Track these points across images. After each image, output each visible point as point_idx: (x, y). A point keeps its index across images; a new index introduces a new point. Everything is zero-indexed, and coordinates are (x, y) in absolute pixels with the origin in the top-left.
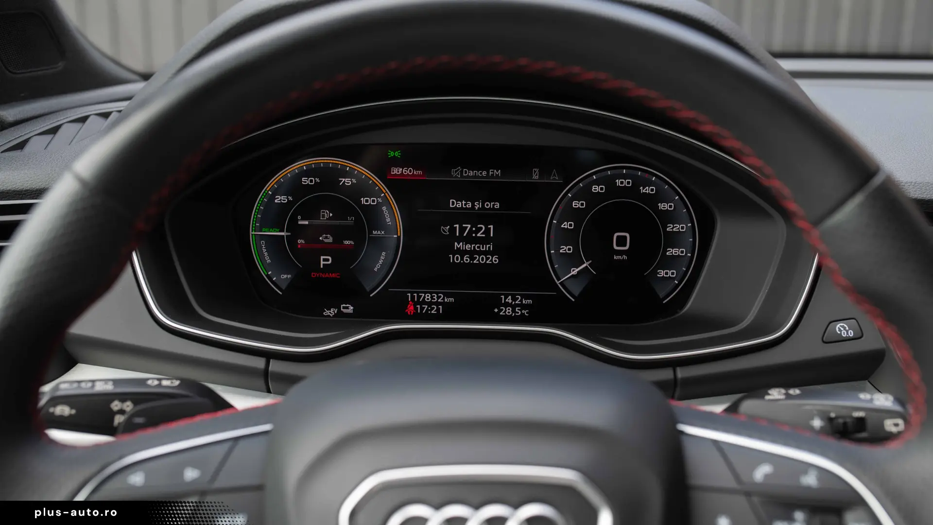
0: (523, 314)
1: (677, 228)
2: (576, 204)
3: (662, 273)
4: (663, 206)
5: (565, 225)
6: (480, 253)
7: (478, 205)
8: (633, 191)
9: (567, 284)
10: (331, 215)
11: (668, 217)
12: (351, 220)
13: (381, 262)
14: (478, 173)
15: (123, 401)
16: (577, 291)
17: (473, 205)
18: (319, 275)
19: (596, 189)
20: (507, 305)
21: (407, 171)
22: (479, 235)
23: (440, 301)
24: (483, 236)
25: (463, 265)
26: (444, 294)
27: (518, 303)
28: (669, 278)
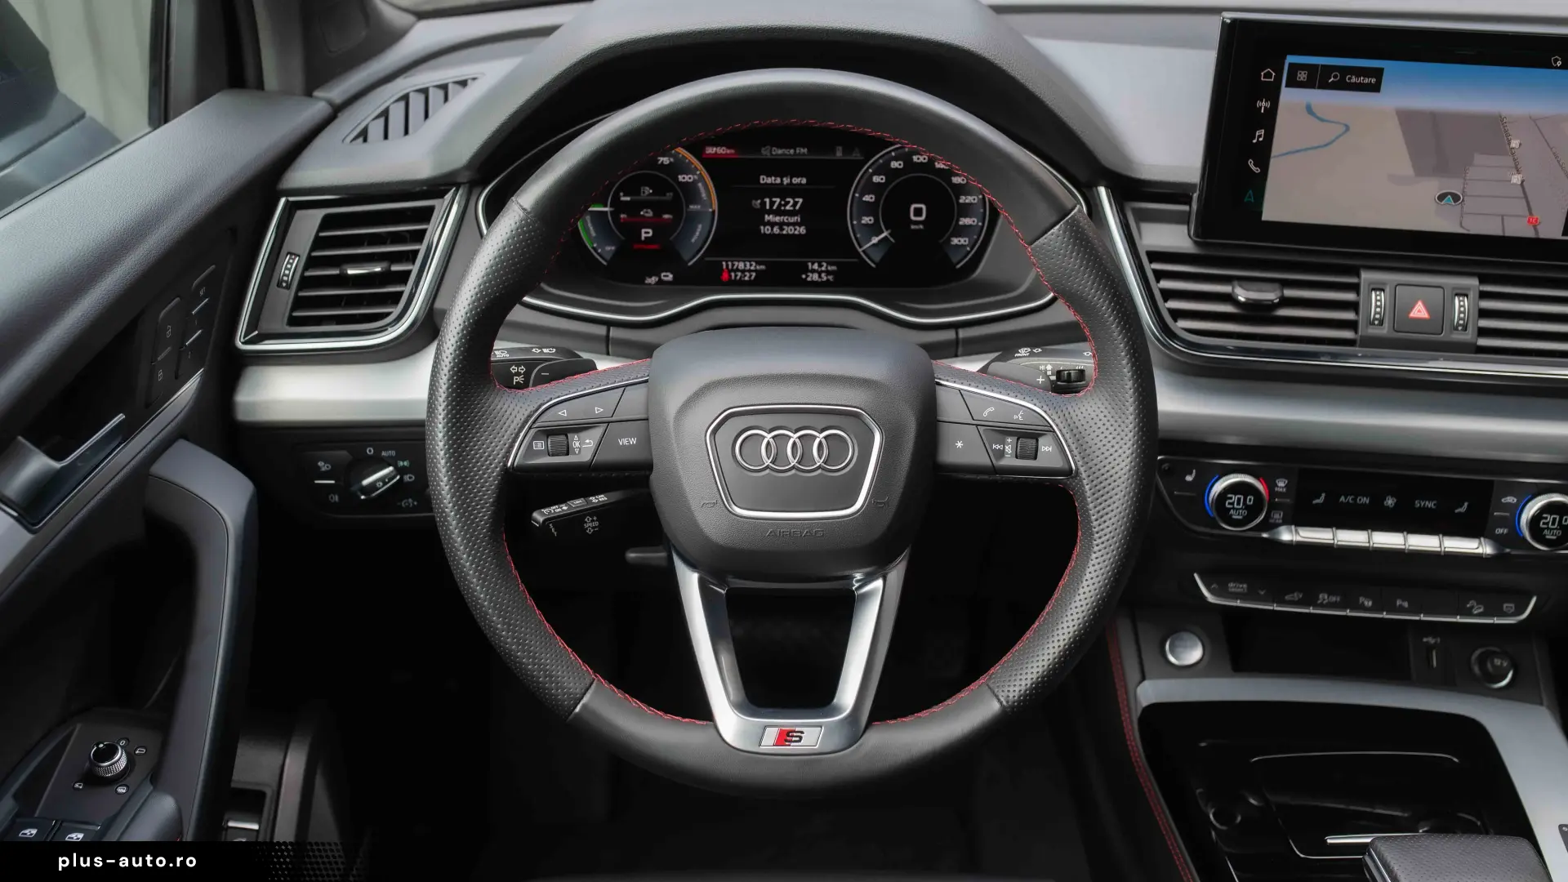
0: (828, 280)
1: (969, 199)
2: (876, 179)
3: (955, 241)
4: (956, 180)
5: (867, 198)
6: (789, 224)
7: (786, 181)
8: (929, 166)
9: (869, 252)
10: (651, 191)
11: (961, 190)
12: (669, 195)
13: (697, 234)
14: (786, 151)
15: (518, 366)
16: (877, 258)
17: (782, 181)
18: (641, 247)
19: (895, 164)
20: (813, 271)
21: (721, 150)
22: (788, 208)
23: (752, 268)
24: (792, 208)
25: (773, 236)
26: (757, 263)
27: (823, 269)
28: (962, 245)
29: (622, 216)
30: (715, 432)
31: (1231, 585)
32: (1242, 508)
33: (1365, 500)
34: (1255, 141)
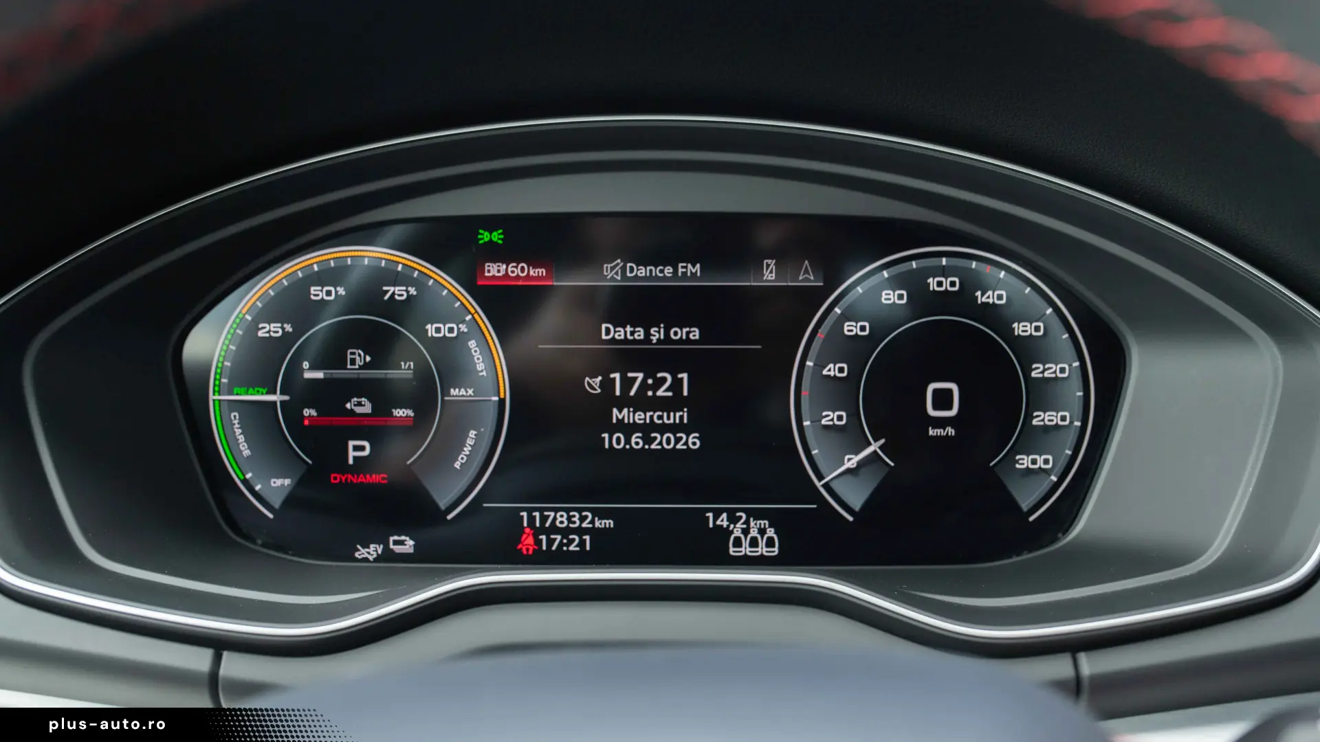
1: (1052, 370)
6: (663, 429)
7: (656, 334)
8: (962, 299)
9: (835, 486)
10: (368, 359)
11: (1034, 350)
12: (406, 368)
13: (467, 450)
14: (656, 271)
16: (857, 501)
17: (648, 334)
18: (346, 479)
19: (889, 297)
20: (718, 531)
22: (661, 393)
23: (586, 525)
24: (669, 394)
25: (629, 454)
26: (594, 512)
28: (1040, 471)
29: (307, 412)
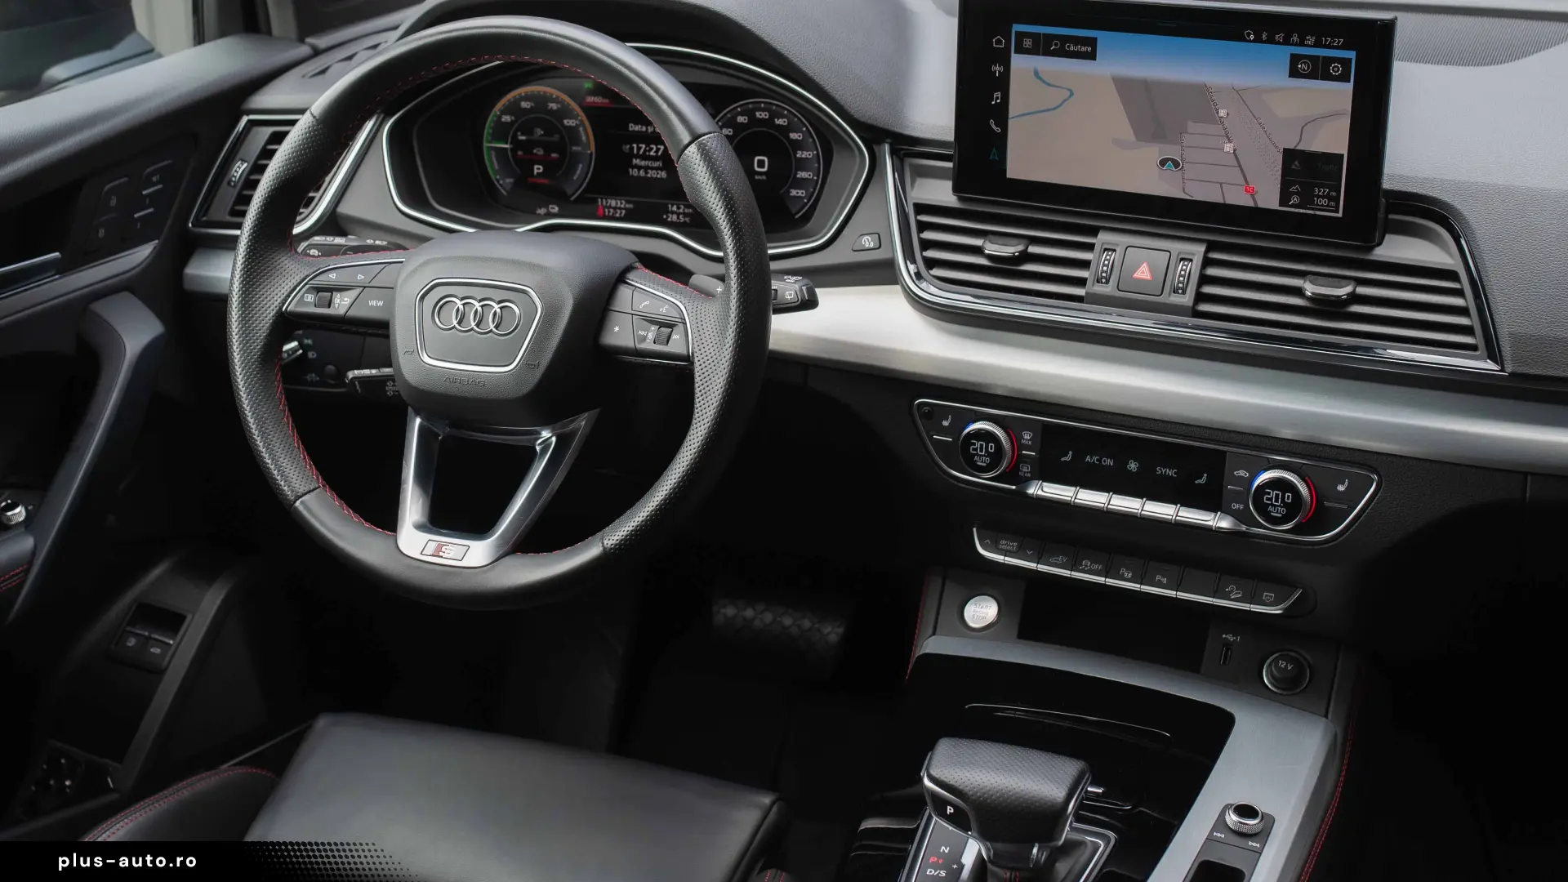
0: (685, 221)
1: (805, 154)
2: (725, 131)
3: (794, 193)
4: (794, 136)
6: (652, 169)
7: (650, 129)
8: (769, 122)
10: (542, 132)
11: (798, 145)
12: (556, 137)
13: (578, 172)
17: (647, 129)
18: (534, 180)
19: (741, 119)
20: (672, 212)
21: (596, 100)
22: (652, 153)
23: (622, 206)
24: (655, 154)
25: (639, 178)
26: (626, 201)
27: (681, 211)
28: (800, 197)
29: (519, 153)
30: (423, 298)
31: (1003, 542)
32: (984, 455)
33: (1110, 462)
34: (993, 103)
